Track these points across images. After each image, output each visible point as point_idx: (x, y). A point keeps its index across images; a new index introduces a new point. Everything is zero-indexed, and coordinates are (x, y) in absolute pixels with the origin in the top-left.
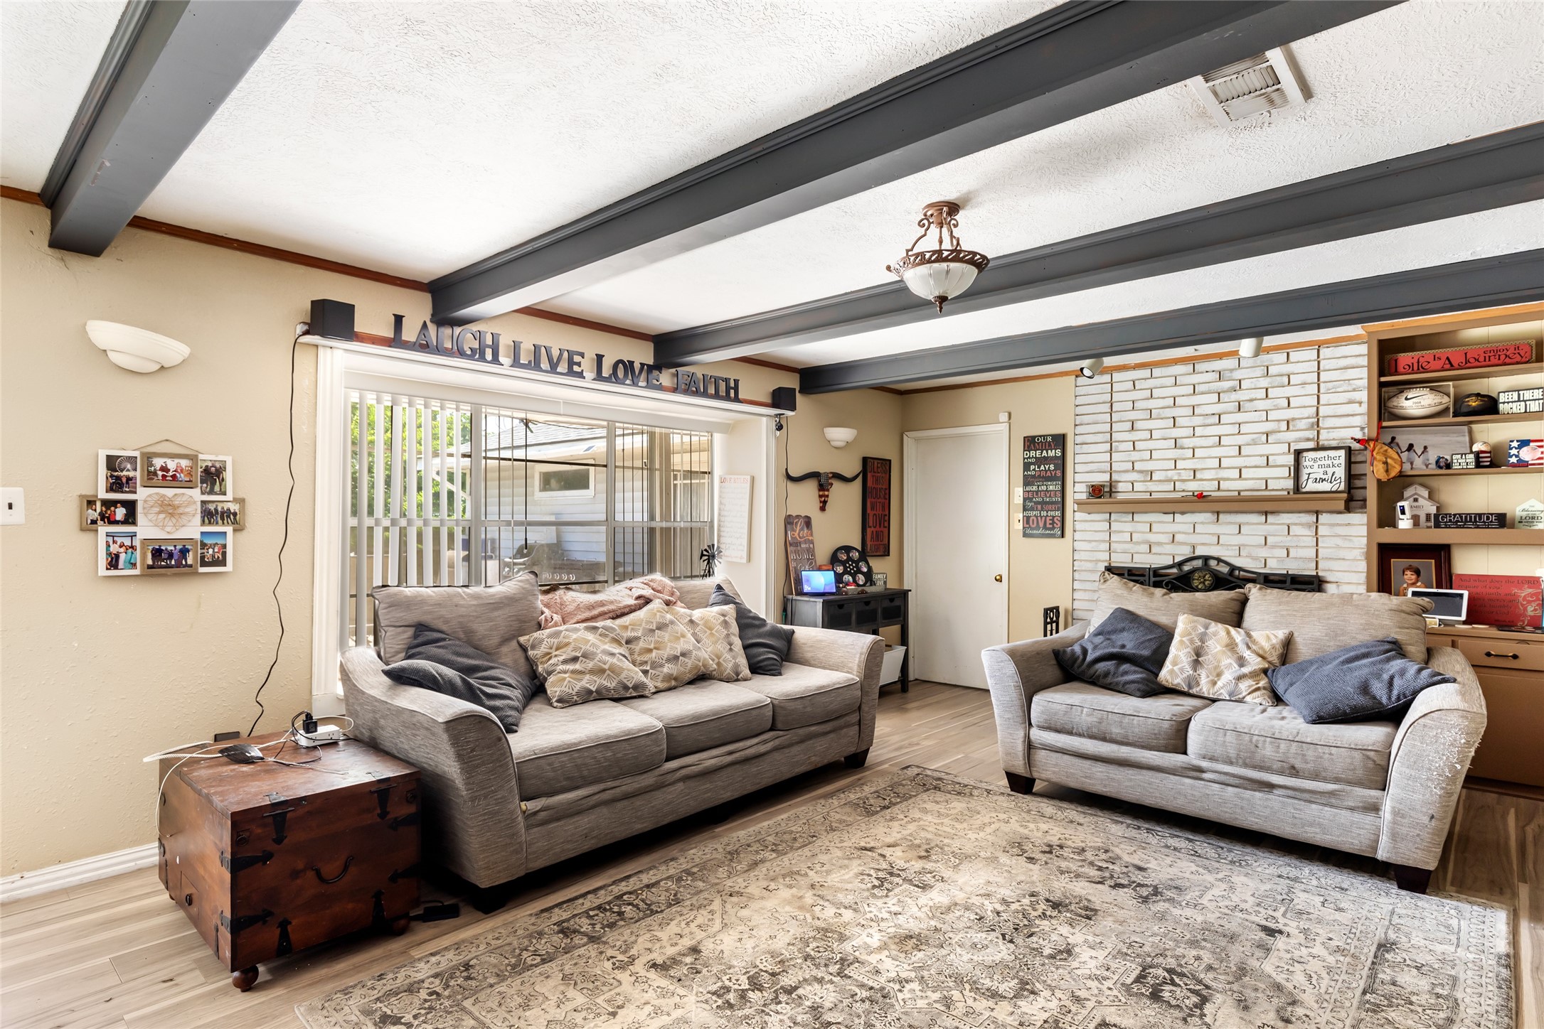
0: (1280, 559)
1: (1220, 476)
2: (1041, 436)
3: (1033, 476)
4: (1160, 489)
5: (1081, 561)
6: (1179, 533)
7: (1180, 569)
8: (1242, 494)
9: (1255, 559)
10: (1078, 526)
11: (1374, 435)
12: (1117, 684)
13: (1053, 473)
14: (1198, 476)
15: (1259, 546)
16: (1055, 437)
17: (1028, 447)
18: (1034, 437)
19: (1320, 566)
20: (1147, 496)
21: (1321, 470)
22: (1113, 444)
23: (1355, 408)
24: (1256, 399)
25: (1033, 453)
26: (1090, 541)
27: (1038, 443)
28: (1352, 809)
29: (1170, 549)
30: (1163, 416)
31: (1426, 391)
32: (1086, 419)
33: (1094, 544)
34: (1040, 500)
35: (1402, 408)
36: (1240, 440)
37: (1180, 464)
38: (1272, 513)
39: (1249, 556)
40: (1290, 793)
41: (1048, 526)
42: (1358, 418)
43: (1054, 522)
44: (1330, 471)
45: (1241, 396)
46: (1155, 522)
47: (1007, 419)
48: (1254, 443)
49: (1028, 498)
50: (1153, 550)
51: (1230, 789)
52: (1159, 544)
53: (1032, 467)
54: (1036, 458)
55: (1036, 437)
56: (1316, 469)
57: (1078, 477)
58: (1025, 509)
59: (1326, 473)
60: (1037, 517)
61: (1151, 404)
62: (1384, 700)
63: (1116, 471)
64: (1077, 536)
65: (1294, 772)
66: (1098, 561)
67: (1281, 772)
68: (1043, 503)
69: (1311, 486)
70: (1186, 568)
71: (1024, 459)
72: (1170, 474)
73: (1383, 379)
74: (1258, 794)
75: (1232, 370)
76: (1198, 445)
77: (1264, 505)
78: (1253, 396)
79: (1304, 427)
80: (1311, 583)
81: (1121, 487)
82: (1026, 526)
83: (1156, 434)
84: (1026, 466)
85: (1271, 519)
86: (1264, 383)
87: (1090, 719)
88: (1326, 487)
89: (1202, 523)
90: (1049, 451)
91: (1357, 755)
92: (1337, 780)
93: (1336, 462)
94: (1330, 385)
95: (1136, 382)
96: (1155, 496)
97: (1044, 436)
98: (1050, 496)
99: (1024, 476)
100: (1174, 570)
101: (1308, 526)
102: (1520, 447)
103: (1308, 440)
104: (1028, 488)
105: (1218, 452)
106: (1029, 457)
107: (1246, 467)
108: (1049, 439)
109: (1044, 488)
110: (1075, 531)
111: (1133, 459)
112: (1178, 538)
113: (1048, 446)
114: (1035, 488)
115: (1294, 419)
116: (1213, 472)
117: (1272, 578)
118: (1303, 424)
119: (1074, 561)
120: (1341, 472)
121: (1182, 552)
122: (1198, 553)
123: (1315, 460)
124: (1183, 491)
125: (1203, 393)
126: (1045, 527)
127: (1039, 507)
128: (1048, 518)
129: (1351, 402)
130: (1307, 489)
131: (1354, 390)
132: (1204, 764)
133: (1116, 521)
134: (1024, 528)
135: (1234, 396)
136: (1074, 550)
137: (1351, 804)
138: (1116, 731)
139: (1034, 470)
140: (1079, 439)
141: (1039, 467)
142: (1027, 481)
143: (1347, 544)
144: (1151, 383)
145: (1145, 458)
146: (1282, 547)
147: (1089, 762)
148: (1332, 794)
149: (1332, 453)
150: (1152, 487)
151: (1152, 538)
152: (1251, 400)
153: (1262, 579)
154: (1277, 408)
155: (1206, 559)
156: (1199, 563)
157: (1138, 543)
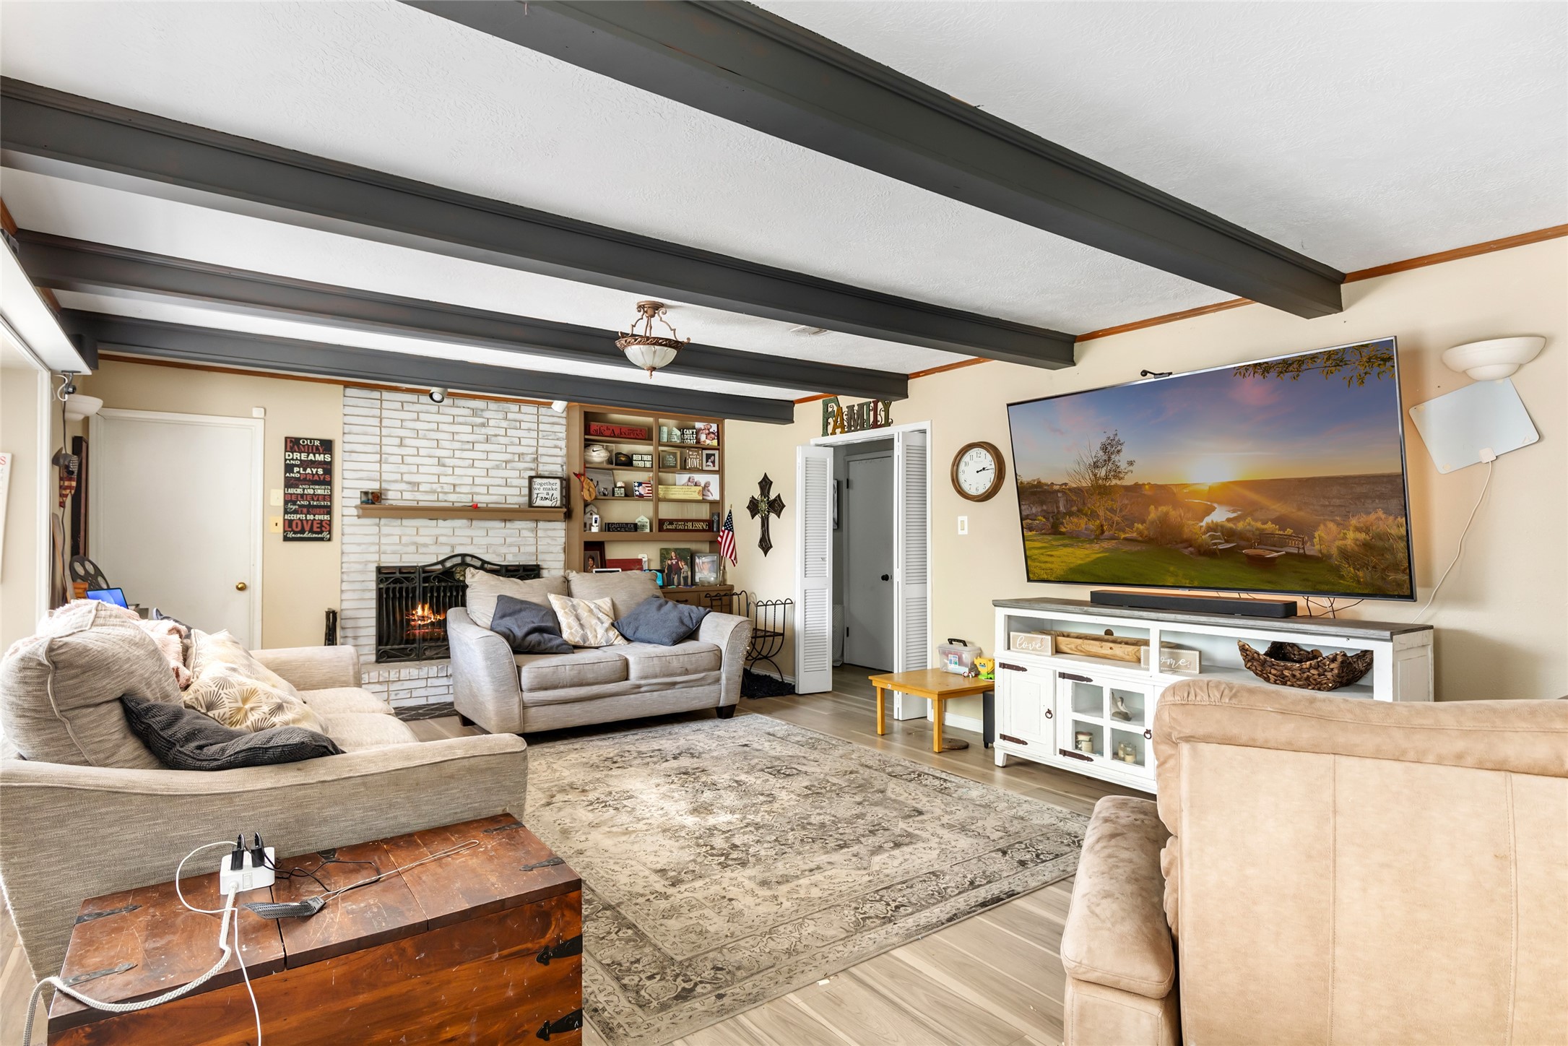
0: (515, 555)
1: (473, 491)
2: (307, 439)
3: (298, 479)
4: (426, 499)
5: (350, 563)
6: (442, 535)
7: (443, 566)
8: (489, 505)
9: (498, 555)
10: (347, 530)
11: (582, 472)
12: (552, 648)
13: (322, 478)
14: (458, 489)
15: (501, 545)
16: (322, 441)
17: (291, 448)
18: (297, 440)
19: (539, 558)
20: (415, 504)
21: (545, 492)
22: (383, 456)
23: (557, 451)
24: (499, 435)
25: (296, 455)
26: (359, 544)
27: (304, 446)
28: (709, 684)
29: (433, 549)
30: (428, 437)
31: (600, 448)
32: (355, 429)
33: (364, 546)
34: (306, 503)
35: (591, 456)
36: (488, 464)
37: (443, 479)
38: (510, 520)
39: (494, 553)
40: (684, 685)
41: (315, 529)
42: (560, 458)
43: (322, 526)
44: (551, 493)
45: (490, 431)
46: (421, 526)
47: (262, 415)
48: (497, 467)
49: (291, 501)
50: (420, 551)
51: (655, 693)
52: (425, 545)
53: (296, 469)
54: (301, 460)
55: (301, 439)
56: (541, 491)
57: (347, 484)
58: (286, 512)
59: (548, 494)
60: (302, 521)
61: (418, 425)
62: (691, 627)
63: (385, 481)
64: (346, 539)
65: (687, 672)
66: (367, 563)
67: (680, 675)
68: (309, 506)
69: (539, 503)
70: (448, 564)
71: (286, 460)
72: (434, 486)
73: (587, 437)
74: (669, 691)
75: (482, 410)
76: (456, 464)
77: (505, 514)
78: (497, 433)
79: (529, 460)
80: (533, 570)
81: (391, 495)
82: (287, 529)
83: (422, 452)
84: (289, 468)
85: (508, 525)
86: (504, 424)
87: (572, 673)
88: (548, 503)
89: (460, 527)
90: (317, 455)
91: (711, 654)
92: (705, 670)
93: (554, 487)
94: (545, 433)
95: (405, 404)
96: (421, 504)
97: (311, 439)
98: (318, 500)
99: (286, 478)
100: (439, 567)
101: (531, 530)
102: (638, 486)
103: (532, 469)
104: (291, 491)
105: (471, 472)
106: (293, 459)
107: (492, 485)
108: (317, 443)
109: (311, 492)
110: (343, 535)
111: (402, 471)
112: (441, 539)
113: (316, 451)
114: (299, 491)
115: (523, 454)
116: (469, 487)
117: (509, 568)
118: (528, 458)
119: (342, 563)
120: (557, 494)
121: (444, 553)
122: (456, 552)
123: (541, 485)
124: (446, 501)
125: (461, 424)
126: (311, 531)
127: (305, 510)
128: (315, 522)
129: (556, 447)
130: (536, 504)
131: (558, 439)
132: (643, 682)
133: (385, 525)
134: (285, 531)
135: (484, 430)
136: (343, 553)
137: (709, 681)
138: (590, 676)
139: (299, 472)
140: (348, 447)
141: (305, 470)
142: (289, 483)
143: (554, 543)
144: (417, 407)
145: (413, 471)
146: (515, 546)
147: (569, 705)
148: (702, 679)
149: (552, 481)
150: (419, 496)
151: (420, 540)
152: (496, 436)
153: (504, 570)
154: (512, 444)
155: (464, 556)
156: (458, 560)
157: (406, 545)
